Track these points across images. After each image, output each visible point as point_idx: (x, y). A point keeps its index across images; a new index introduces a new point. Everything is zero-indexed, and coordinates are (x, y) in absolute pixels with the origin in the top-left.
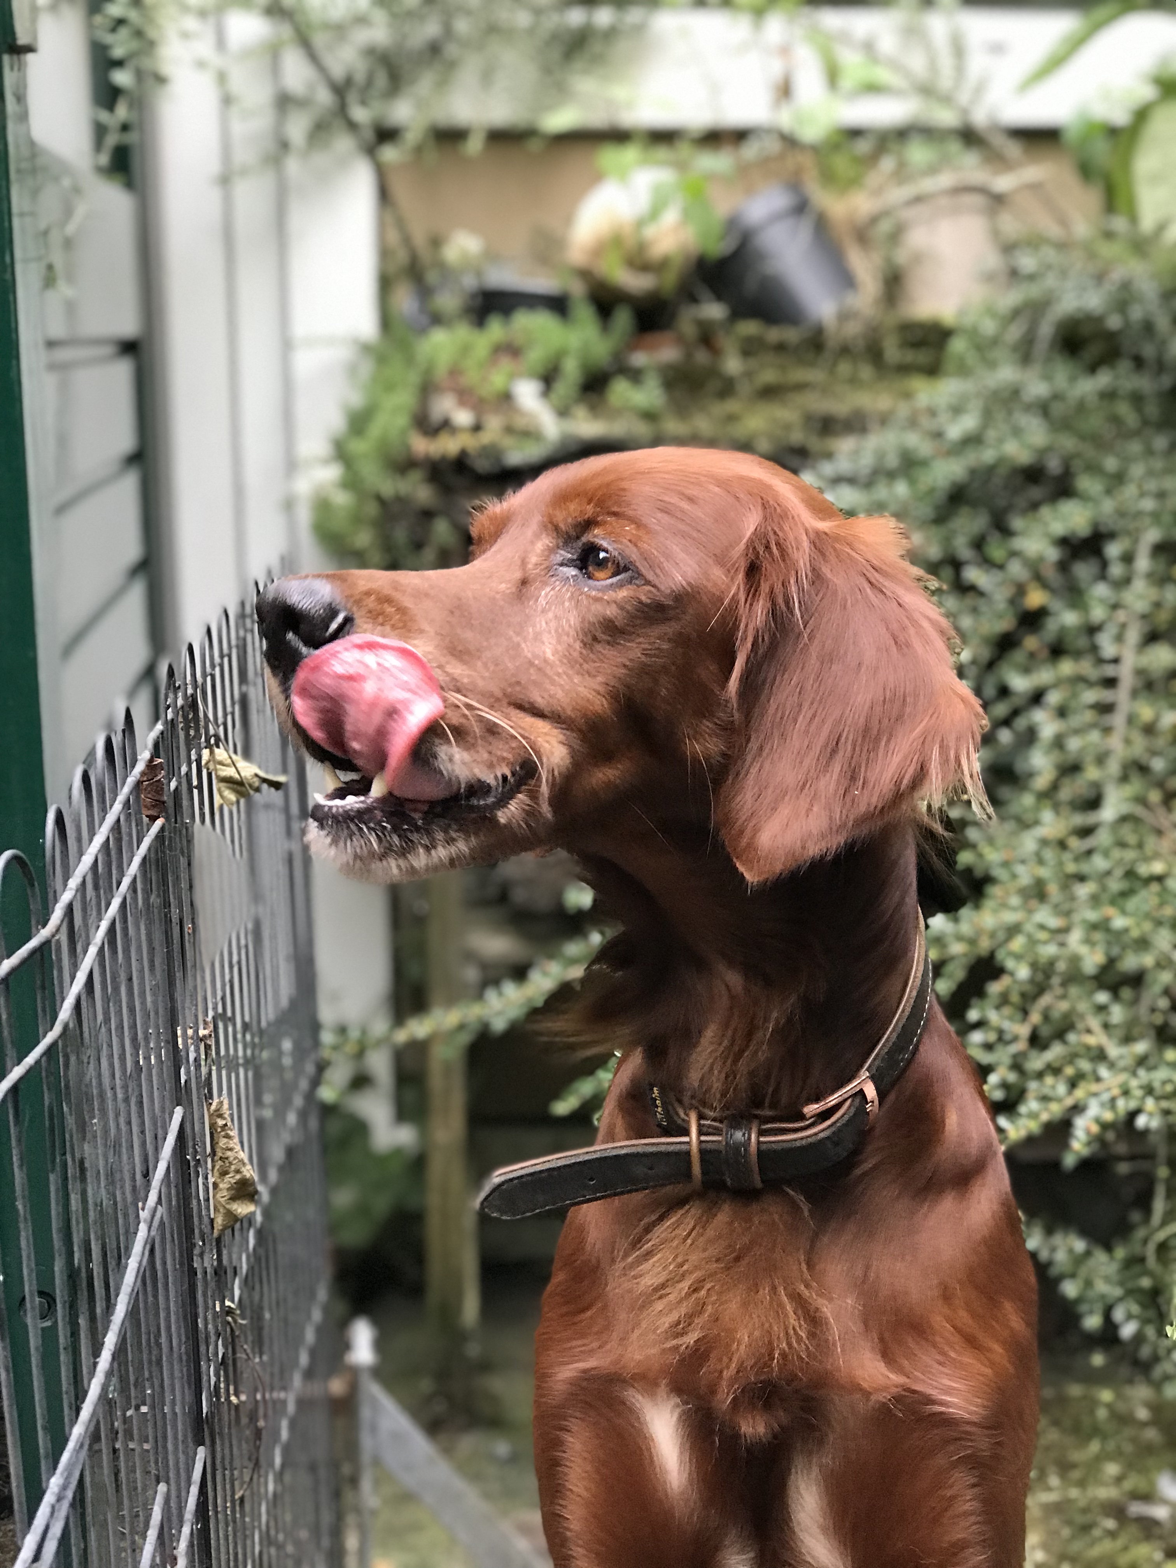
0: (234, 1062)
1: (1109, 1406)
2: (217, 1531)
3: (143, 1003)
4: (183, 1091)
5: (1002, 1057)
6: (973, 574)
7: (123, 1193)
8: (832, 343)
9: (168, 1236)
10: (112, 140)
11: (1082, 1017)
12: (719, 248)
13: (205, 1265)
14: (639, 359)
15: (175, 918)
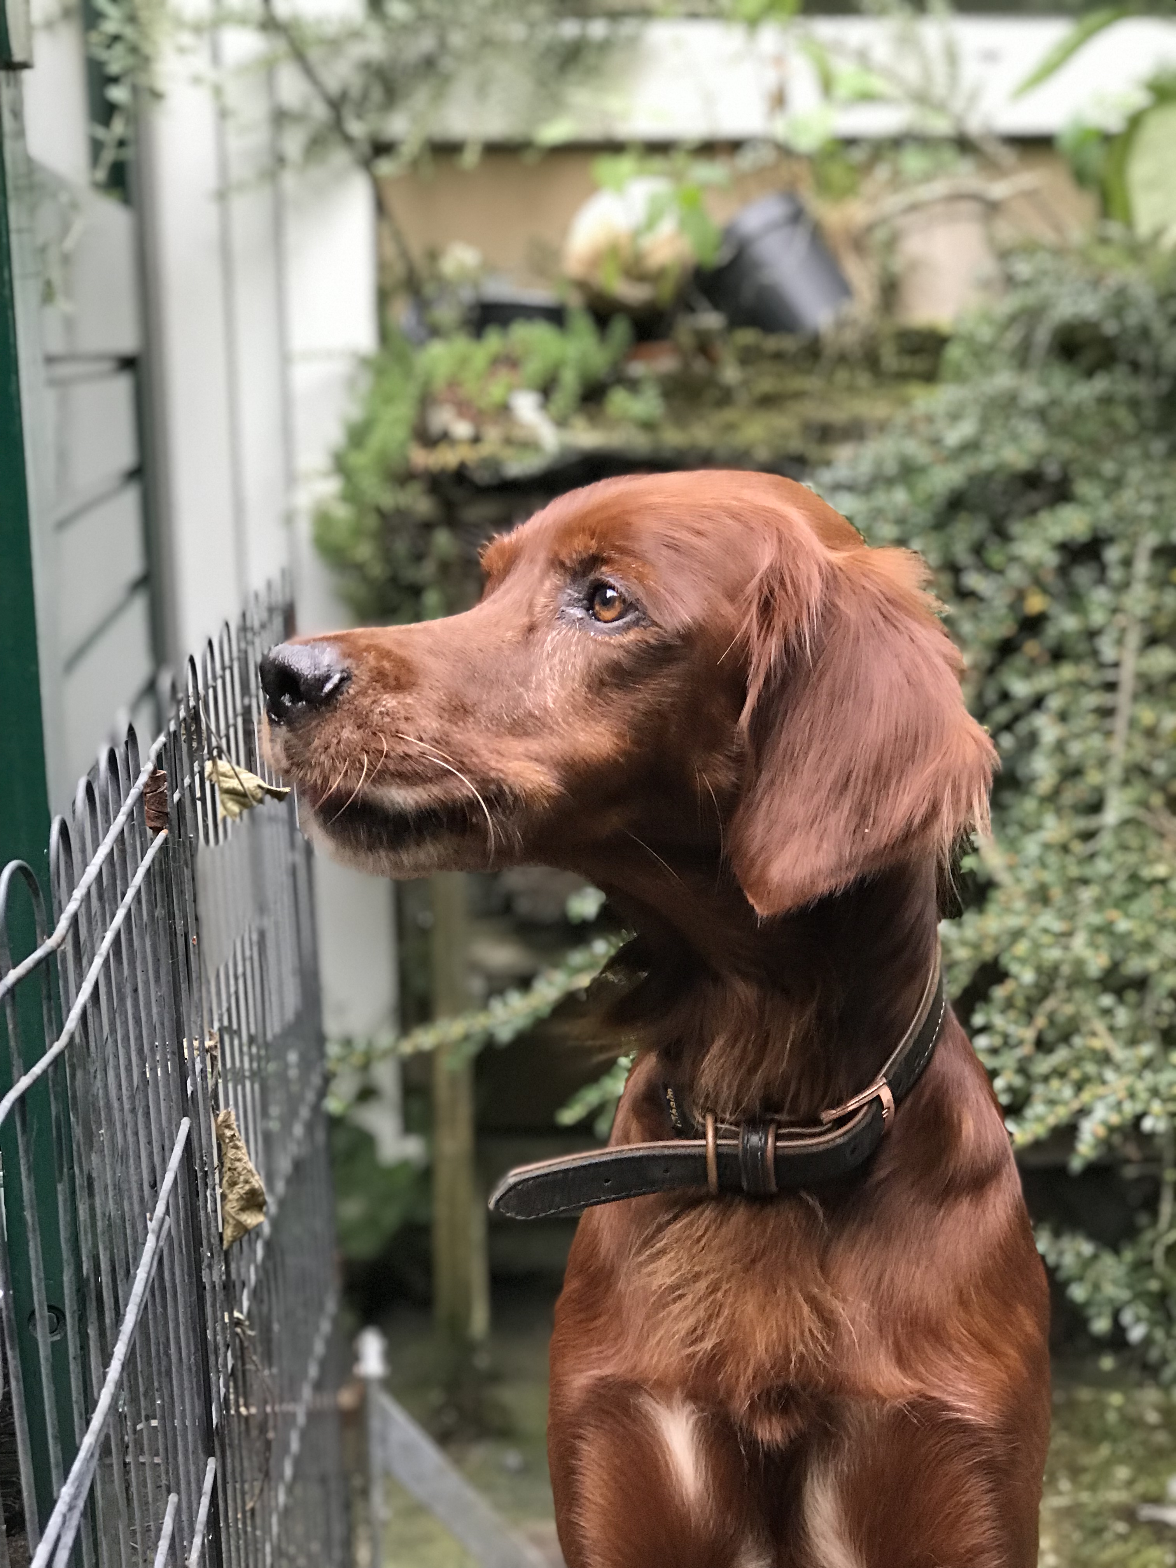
0: (241, 1074)
1: (1119, 1409)
2: (228, 1542)
3: (149, 1015)
4: (190, 1102)
5: (1008, 1060)
6: (974, 580)
7: (131, 1204)
8: (829, 351)
9: (176, 1246)
10: (109, 156)
11: (1086, 1020)
12: (716, 257)
13: (214, 1279)
14: (638, 369)
15: (180, 929)
